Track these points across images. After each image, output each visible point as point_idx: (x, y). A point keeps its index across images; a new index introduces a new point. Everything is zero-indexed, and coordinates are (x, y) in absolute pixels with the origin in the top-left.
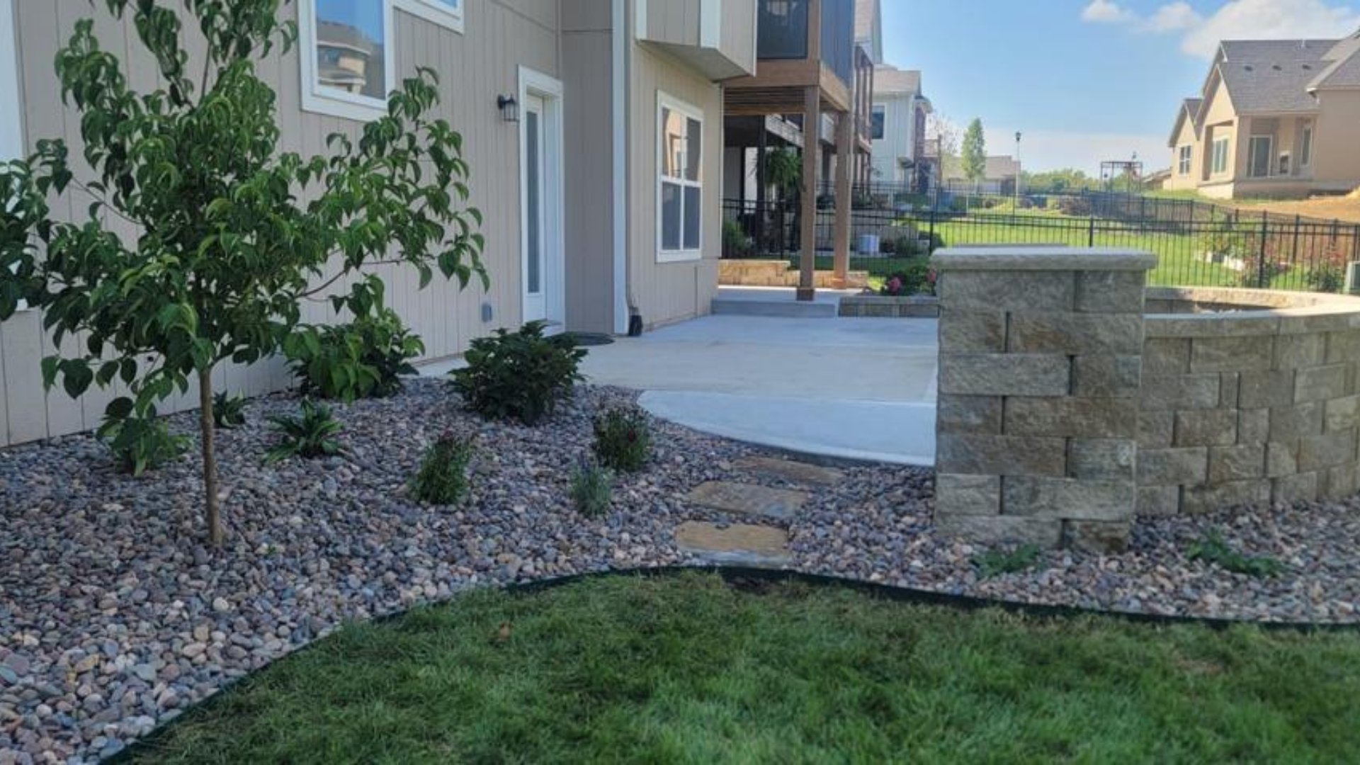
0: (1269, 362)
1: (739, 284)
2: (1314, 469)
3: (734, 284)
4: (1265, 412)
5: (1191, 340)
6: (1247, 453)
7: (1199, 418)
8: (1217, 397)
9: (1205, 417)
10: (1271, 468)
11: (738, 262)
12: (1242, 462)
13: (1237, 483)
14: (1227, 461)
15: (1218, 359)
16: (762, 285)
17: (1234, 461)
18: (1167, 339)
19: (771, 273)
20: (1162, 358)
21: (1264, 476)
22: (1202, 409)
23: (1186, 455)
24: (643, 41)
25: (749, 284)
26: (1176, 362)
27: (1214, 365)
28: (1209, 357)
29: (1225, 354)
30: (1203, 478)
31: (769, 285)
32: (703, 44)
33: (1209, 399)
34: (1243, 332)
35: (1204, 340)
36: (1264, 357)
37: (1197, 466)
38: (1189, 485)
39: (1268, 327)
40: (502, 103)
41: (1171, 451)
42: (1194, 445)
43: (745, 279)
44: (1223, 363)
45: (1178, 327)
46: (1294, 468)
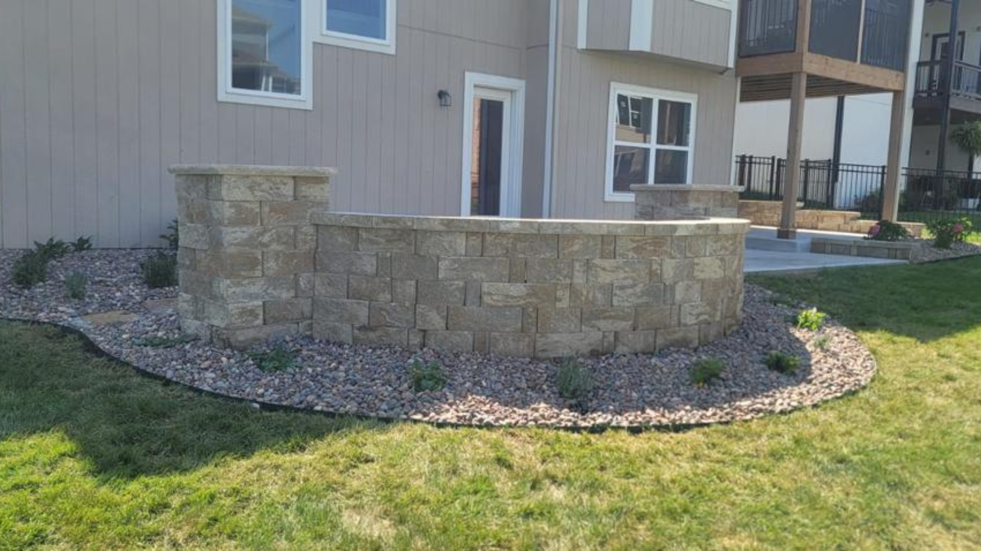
0: (413, 248)
1: (816, 228)
2: (469, 329)
3: (812, 228)
4: (413, 283)
5: (357, 229)
6: (398, 309)
7: (364, 281)
8: (375, 268)
9: (368, 282)
10: (419, 322)
11: (815, 211)
12: (395, 314)
13: (391, 329)
14: (384, 313)
15: (377, 243)
16: (833, 230)
17: (388, 313)
18: (343, 227)
19: (840, 221)
20: (340, 239)
21: (415, 327)
22: (366, 275)
23: (355, 305)
24: (583, 50)
25: (821, 229)
26: (348, 243)
27: (375, 247)
28: (372, 242)
29: (382, 240)
30: (366, 322)
31: (839, 230)
32: (631, 49)
33: (370, 269)
34: (388, 226)
35: (368, 230)
36: (409, 244)
37: (363, 314)
38: (357, 325)
39: (405, 223)
40: (442, 95)
41: (346, 300)
42: (360, 299)
43: (820, 225)
44: (381, 246)
45: (343, 219)
46: (443, 325)
